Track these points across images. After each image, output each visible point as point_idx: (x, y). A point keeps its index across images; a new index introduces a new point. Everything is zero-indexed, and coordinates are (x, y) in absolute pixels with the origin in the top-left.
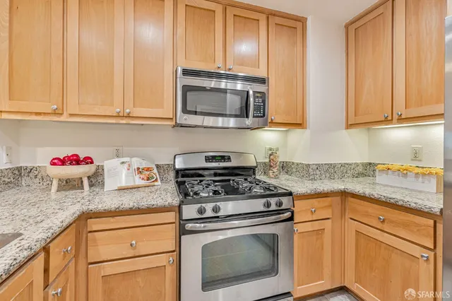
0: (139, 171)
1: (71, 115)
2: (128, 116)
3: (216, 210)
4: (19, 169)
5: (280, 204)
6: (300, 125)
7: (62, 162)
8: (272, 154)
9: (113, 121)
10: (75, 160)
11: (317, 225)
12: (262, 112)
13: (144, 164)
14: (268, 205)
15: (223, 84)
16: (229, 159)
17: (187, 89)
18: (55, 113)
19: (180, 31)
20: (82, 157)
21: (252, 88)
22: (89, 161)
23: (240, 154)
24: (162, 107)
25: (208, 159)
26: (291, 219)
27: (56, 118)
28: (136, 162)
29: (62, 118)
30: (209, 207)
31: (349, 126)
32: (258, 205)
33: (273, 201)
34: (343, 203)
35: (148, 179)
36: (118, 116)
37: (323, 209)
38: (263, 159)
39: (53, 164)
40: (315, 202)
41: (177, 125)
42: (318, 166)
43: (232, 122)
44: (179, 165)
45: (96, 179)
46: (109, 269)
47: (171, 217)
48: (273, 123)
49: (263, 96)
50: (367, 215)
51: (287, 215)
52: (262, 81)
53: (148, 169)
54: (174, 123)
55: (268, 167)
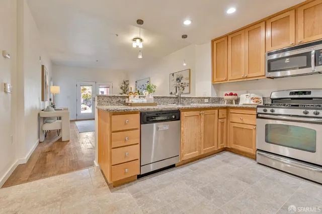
0: (252, 99)
1: (230, 80)
2: (246, 78)
3: (272, 111)
4: (219, 98)
5: (317, 114)
9: (241, 80)
10: (231, 94)
13: (256, 96)
14: (306, 113)
16: (309, 93)
17: (270, 61)
18: (226, 80)
20: (234, 94)
21: (314, 49)
22: (236, 95)
24: (260, 71)
25: (292, 93)
27: (226, 82)
28: (253, 95)
29: (228, 81)
30: (268, 109)
33: (311, 111)
35: (256, 102)
36: (243, 78)
39: (225, 95)
45: (237, 101)
46: (236, 125)
53: (258, 98)
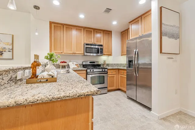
2: (75, 53)
3: (93, 71)
5: (105, 70)
6: (111, 55)
7: (63, 62)
8: (105, 62)
11: (113, 75)
12: (102, 52)
13: (77, 64)
14: (102, 70)
15: (92, 47)
16: (95, 63)
17: (86, 48)
19: (85, 35)
21: (99, 47)
23: (97, 62)
24: (81, 51)
25: (90, 63)
26: (107, 73)
28: (75, 63)
29: (63, 54)
30: (92, 70)
31: (122, 55)
32: (101, 70)
33: (104, 70)
34: (119, 71)
36: (73, 53)
37: (114, 72)
38: (102, 63)
39: (61, 63)
40: (112, 71)
41: (84, 55)
42: (115, 64)
43: (95, 54)
44: (84, 64)
47: (85, 72)
48: (104, 55)
49: (102, 49)
50: (122, 73)
51: (106, 72)
52: (102, 46)
53: (77, 65)
54: (83, 55)
55: (103, 65)
